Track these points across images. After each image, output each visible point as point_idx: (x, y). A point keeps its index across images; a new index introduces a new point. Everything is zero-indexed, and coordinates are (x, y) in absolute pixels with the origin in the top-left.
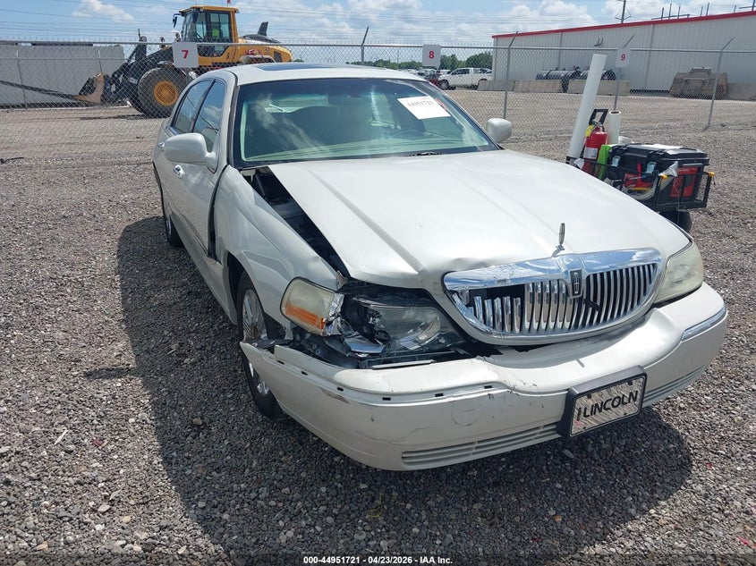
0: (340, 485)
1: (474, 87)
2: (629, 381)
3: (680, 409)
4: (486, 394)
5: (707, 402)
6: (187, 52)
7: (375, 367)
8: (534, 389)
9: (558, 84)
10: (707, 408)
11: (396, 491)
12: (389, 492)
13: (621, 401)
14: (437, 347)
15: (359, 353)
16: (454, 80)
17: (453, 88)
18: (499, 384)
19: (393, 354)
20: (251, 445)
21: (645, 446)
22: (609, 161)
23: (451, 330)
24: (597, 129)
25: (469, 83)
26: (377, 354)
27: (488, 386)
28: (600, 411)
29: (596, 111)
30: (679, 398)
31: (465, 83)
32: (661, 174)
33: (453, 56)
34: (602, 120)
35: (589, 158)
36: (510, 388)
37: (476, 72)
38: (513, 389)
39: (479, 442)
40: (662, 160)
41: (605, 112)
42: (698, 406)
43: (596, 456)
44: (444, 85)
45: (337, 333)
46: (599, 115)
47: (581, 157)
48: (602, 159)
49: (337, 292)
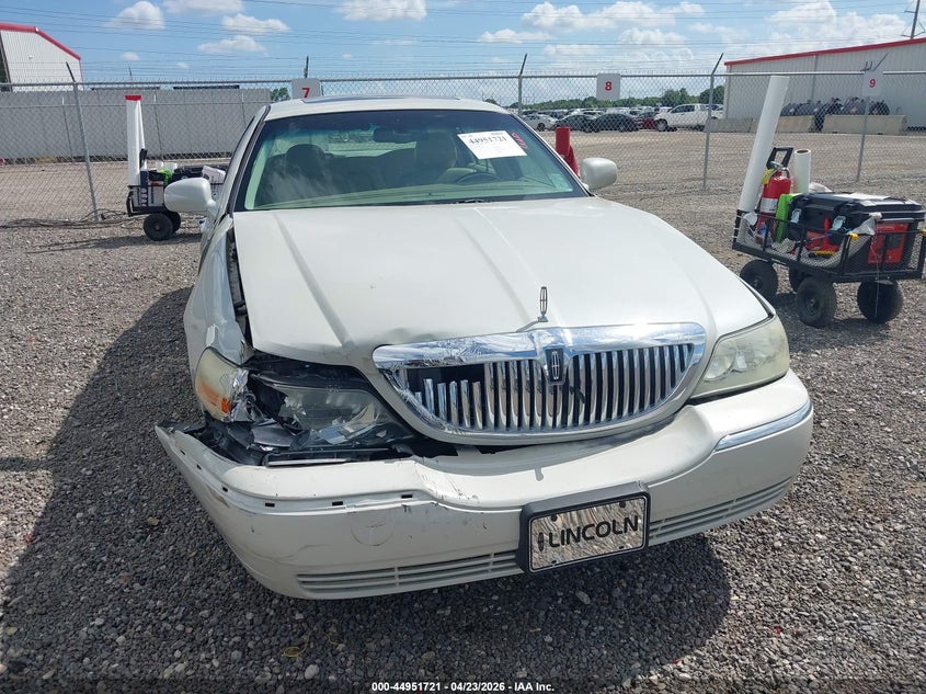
0: (272, 613)
1: (699, 128)
2: (622, 501)
3: (774, 549)
4: (400, 505)
5: (818, 542)
6: (308, 89)
7: (271, 463)
8: (473, 502)
9: (809, 120)
10: (815, 551)
11: (336, 626)
12: (325, 628)
13: (612, 528)
14: (369, 443)
15: (265, 446)
16: (673, 118)
17: (674, 129)
18: (424, 494)
19: (308, 449)
20: (196, 555)
21: (696, 595)
22: (789, 216)
23: (391, 420)
24: (778, 174)
25: (694, 122)
26: (287, 448)
27: (407, 495)
28: (577, 540)
29: (775, 150)
30: (779, 534)
31: (688, 123)
32: (851, 233)
33: (683, 90)
34: (785, 162)
35: (767, 211)
36: (434, 498)
37: (702, 109)
38: (441, 500)
39: (399, 568)
40: (855, 214)
41: (790, 151)
42: (802, 546)
43: (621, 604)
44: (661, 126)
45: (243, 418)
46: (781, 156)
47: (757, 211)
48: (781, 214)
49: (241, 367)
